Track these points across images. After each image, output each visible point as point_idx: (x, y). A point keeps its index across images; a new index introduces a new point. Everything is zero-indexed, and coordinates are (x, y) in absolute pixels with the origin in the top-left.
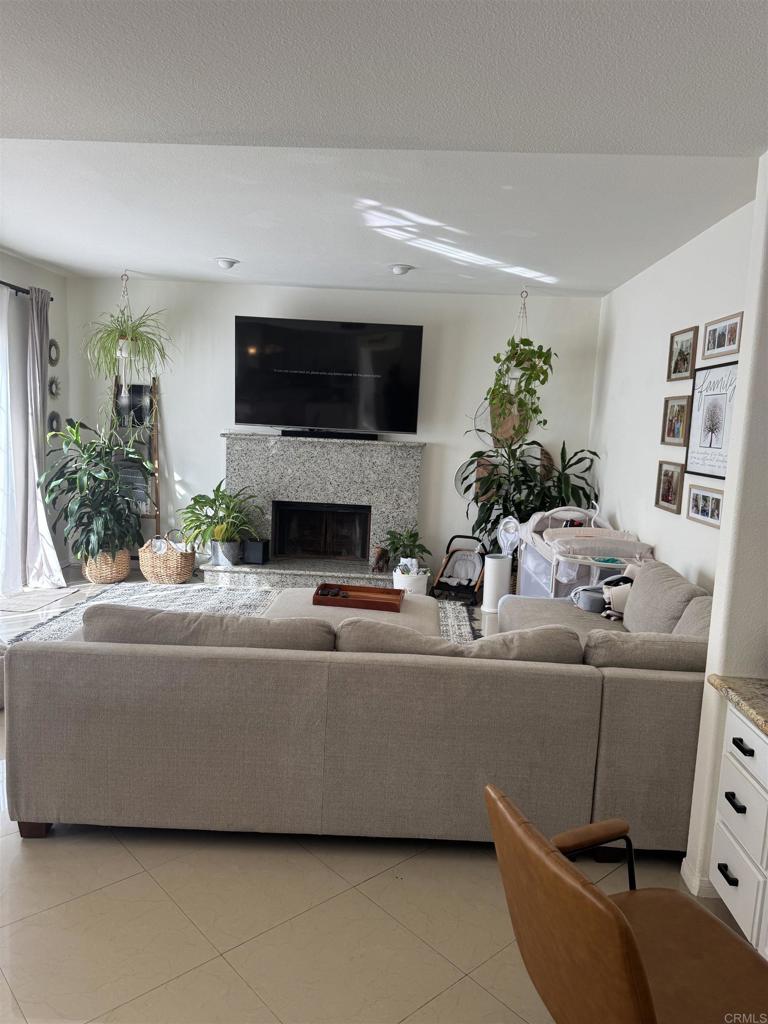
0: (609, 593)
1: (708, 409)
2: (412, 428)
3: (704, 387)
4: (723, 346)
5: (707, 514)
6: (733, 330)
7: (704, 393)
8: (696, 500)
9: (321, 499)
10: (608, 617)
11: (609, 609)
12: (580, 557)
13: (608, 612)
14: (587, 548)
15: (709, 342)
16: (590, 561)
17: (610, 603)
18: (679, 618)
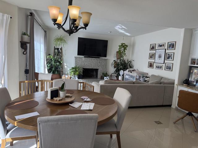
1: (159, 55)
2: (106, 56)
3: (158, 52)
4: (162, 47)
5: (159, 68)
6: (163, 45)
8: (157, 66)
9: (91, 68)
12: (139, 75)
15: (159, 46)
17: (147, 80)
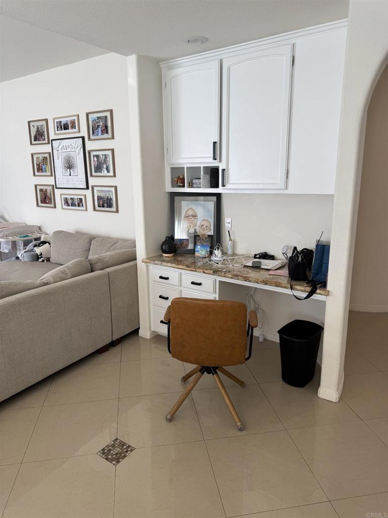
0: (38, 250)
1: (65, 158)
3: (60, 148)
4: (68, 129)
5: (75, 206)
6: (73, 123)
7: (60, 151)
8: (66, 200)
10: (43, 261)
11: (42, 257)
12: (10, 238)
13: (42, 259)
14: (12, 233)
15: (58, 127)
16: (16, 238)
17: (41, 254)
18: (89, 250)
